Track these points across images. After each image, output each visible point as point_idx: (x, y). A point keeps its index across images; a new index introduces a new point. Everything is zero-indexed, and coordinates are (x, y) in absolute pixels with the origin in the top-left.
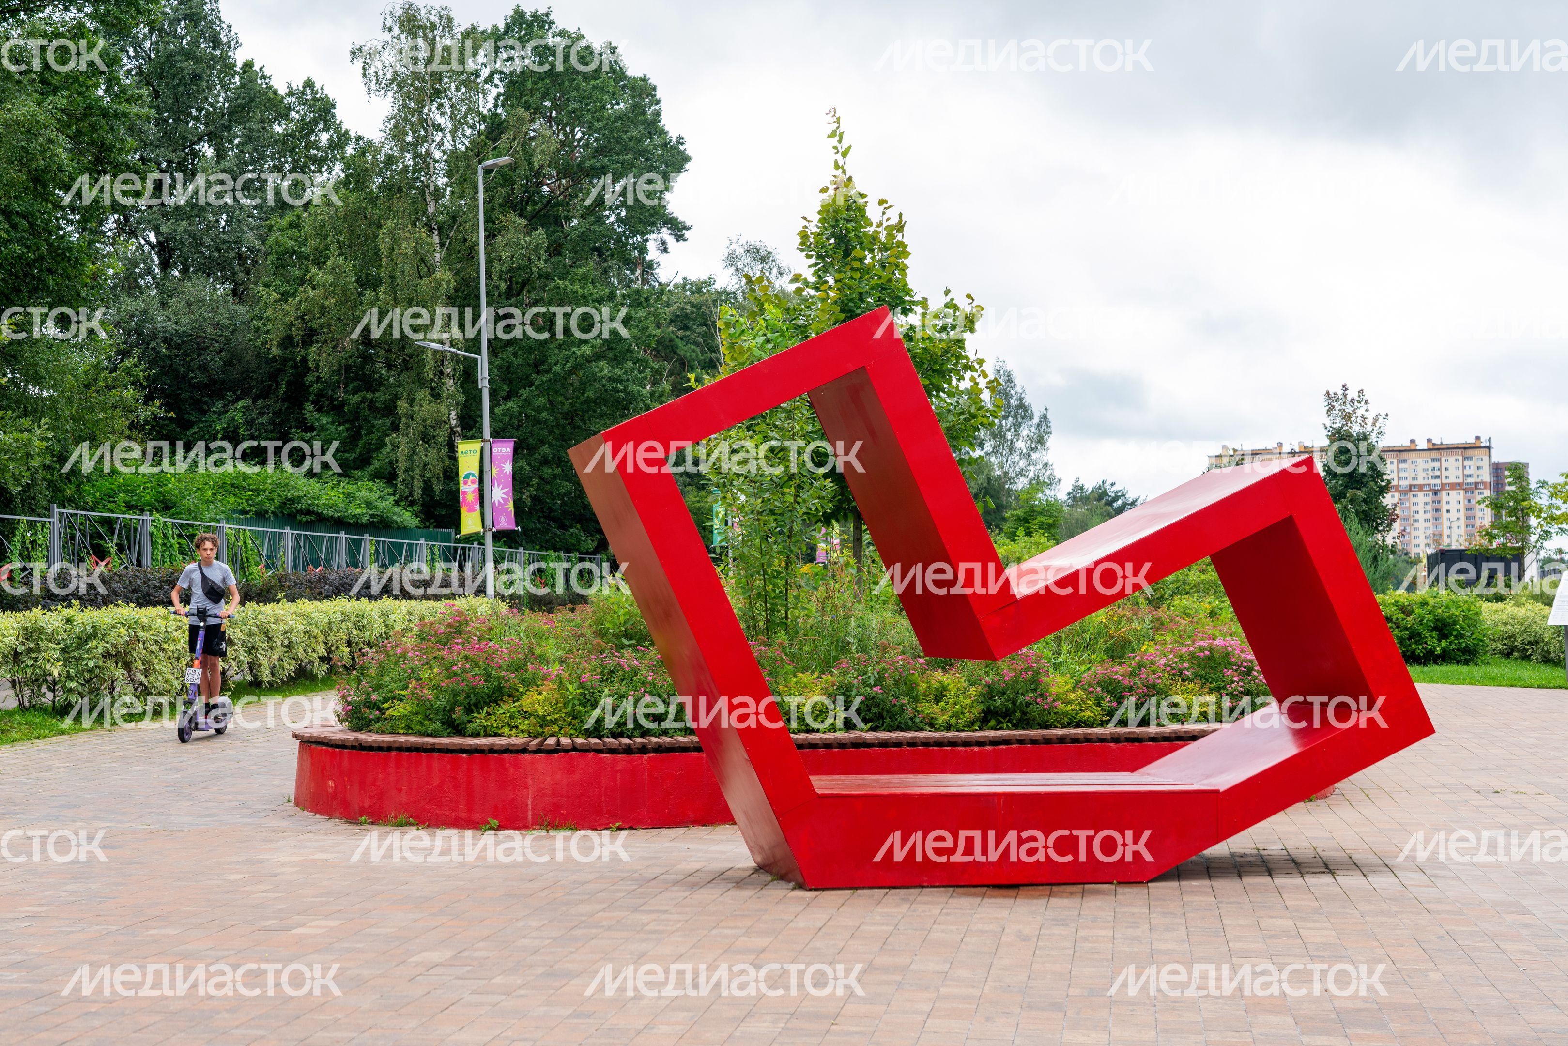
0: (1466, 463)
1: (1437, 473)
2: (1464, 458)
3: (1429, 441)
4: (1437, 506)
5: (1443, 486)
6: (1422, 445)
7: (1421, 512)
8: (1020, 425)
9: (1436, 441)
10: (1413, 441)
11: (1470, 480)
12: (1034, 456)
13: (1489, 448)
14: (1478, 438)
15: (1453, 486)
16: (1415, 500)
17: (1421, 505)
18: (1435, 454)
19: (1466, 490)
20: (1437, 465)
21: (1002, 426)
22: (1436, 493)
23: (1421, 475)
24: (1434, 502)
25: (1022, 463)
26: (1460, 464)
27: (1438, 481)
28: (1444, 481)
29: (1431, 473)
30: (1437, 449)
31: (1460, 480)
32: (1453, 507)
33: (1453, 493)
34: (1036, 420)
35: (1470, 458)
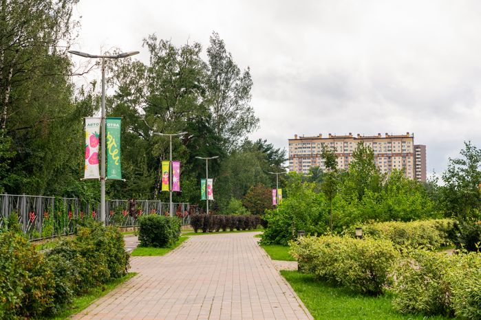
0: (403, 144)
1: (390, 149)
2: (402, 142)
3: (386, 134)
4: (390, 163)
5: (393, 155)
6: (383, 136)
7: (383, 166)
8: (230, 79)
9: (390, 134)
10: (379, 134)
11: (404, 152)
12: (240, 102)
13: (413, 138)
14: (408, 133)
15: (397, 155)
16: (380, 161)
17: (383, 163)
18: (389, 140)
19: (403, 157)
20: (390, 145)
21: (216, 81)
22: (389, 158)
23: (383, 149)
24: (389, 162)
25: (232, 109)
26: (400, 145)
27: (390, 152)
28: (393, 152)
29: (387, 149)
30: (390, 138)
31: (400, 152)
32: (397, 164)
33: (397, 158)
34: (241, 76)
35: (405, 142)
